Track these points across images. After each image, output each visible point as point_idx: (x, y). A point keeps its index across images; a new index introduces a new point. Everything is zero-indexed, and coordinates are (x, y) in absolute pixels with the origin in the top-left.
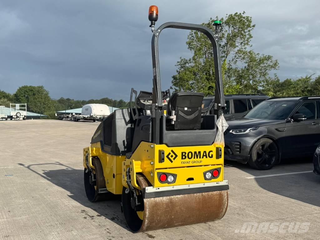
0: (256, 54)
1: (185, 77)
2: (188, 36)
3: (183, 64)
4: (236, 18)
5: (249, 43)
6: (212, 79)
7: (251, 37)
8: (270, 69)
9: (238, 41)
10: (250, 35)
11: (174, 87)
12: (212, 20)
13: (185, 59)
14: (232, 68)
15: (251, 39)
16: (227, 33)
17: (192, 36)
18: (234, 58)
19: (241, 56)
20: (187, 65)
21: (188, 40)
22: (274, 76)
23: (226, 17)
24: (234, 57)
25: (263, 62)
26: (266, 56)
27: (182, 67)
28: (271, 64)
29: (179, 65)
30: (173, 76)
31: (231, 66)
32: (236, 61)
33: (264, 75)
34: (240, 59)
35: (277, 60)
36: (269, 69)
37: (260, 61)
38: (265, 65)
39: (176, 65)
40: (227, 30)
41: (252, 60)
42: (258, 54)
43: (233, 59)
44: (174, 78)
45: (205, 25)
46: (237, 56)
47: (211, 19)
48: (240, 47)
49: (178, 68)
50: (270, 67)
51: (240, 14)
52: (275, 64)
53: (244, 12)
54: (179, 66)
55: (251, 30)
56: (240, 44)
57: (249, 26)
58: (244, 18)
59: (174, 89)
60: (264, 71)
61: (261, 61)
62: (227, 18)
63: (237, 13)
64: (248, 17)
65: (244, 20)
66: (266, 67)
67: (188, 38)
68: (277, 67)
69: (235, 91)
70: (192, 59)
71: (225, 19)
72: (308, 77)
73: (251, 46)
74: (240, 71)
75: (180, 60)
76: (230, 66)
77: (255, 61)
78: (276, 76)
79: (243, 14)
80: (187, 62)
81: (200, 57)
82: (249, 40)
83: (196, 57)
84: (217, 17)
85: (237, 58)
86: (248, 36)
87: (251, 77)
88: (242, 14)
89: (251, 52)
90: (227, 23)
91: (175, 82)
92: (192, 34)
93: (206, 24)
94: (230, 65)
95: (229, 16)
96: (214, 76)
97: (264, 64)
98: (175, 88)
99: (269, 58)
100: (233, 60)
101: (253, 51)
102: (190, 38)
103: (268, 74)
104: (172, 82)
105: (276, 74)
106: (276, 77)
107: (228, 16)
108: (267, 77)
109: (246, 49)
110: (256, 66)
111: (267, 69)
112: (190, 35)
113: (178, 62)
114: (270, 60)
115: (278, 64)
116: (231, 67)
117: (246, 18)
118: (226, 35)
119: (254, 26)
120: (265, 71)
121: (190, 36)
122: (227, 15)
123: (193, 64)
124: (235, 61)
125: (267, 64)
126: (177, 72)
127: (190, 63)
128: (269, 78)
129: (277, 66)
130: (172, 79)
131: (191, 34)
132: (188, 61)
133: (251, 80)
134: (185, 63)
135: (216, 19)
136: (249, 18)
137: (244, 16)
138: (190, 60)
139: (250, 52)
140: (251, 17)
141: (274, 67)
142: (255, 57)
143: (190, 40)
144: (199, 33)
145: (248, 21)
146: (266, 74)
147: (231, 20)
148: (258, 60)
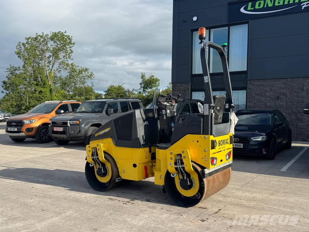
0: (77, 65)
1: (17, 82)
2: (17, 47)
3: (13, 71)
4: (60, 35)
5: (71, 57)
6: (41, 85)
7: (72, 52)
8: (88, 79)
9: (61, 55)
10: (72, 51)
11: (5, 91)
12: (38, 35)
13: (14, 66)
14: (56, 76)
15: (72, 54)
16: (52, 47)
17: (20, 47)
19: (63, 67)
20: (17, 72)
21: (17, 50)
22: (91, 85)
23: (51, 34)
24: (58, 67)
25: (81, 73)
26: (84, 68)
27: (11, 73)
28: (88, 75)
29: (9, 71)
30: (3, 81)
31: (56, 74)
32: (60, 71)
33: (83, 83)
34: (63, 70)
35: (92, 72)
37: (80, 72)
38: (84, 75)
39: (5, 72)
40: (51, 45)
41: (73, 70)
42: (77, 66)
44: (4, 83)
46: (61, 67)
47: (37, 34)
48: (63, 59)
49: (7, 74)
51: (63, 33)
52: (91, 75)
53: (66, 32)
54: (9, 72)
55: (72, 47)
56: (63, 57)
57: (70, 43)
58: (66, 36)
59: (5, 93)
61: (81, 72)
62: (51, 35)
63: (60, 32)
64: (69, 36)
65: (66, 37)
66: (84, 77)
67: (17, 49)
68: (93, 78)
70: (21, 67)
71: (50, 36)
73: (72, 59)
74: (64, 79)
75: (9, 67)
76: (55, 75)
77: (76, 71)
78: (92, 84)
80: (17, 69)
81: (30, 66)
82: (70, 55)
83: (27, 65)
84: (43, 33)
85: (61, 68)
86: (69, 52)
87: (73, 84)
88: (64, 33)
90: (52, 39)
91: (5, 86)
92: (20, 45)
93: (32, 38)
95: (53, 33)
96: (42, 83)
98: (6, 92)
99: (86, 70)
100: (57, 70)
101: (74, 64)
103: (87, 83)
104: (3, 87)
106: (92, 85)
107: (52, 33)
108: (86, 85)
109: (68, 61)
110: (77, 76)
111: (86, 79)
112: (18, 45)
113: (8, 69)
114: (87, 72)
115: (94, 75)
116: (56, 75)
118: (51, 49)
119: (74, 44)
120: (84, 80)
121: (18, 47)
123: (22, 71)
124: (59, 70)
125: (85, 74)
126: (7, 77)
127: (20, 70)
128: (88, 85)
129: (93, 77)
130: (2, 84)
132: (17, 68)
133: (73, 86)
134: (15, 70)
136: (70, 37)
137: (66, 34)
138: (19, 67)
139: (72, 64)
140: (72, 37)
141: (90, 77)
142: (76, 68)
143: (19, 50)
144: (27, 45)
145: (69, 39)
146: (85, 82)
147: (55, 37)
148: (78, 71)
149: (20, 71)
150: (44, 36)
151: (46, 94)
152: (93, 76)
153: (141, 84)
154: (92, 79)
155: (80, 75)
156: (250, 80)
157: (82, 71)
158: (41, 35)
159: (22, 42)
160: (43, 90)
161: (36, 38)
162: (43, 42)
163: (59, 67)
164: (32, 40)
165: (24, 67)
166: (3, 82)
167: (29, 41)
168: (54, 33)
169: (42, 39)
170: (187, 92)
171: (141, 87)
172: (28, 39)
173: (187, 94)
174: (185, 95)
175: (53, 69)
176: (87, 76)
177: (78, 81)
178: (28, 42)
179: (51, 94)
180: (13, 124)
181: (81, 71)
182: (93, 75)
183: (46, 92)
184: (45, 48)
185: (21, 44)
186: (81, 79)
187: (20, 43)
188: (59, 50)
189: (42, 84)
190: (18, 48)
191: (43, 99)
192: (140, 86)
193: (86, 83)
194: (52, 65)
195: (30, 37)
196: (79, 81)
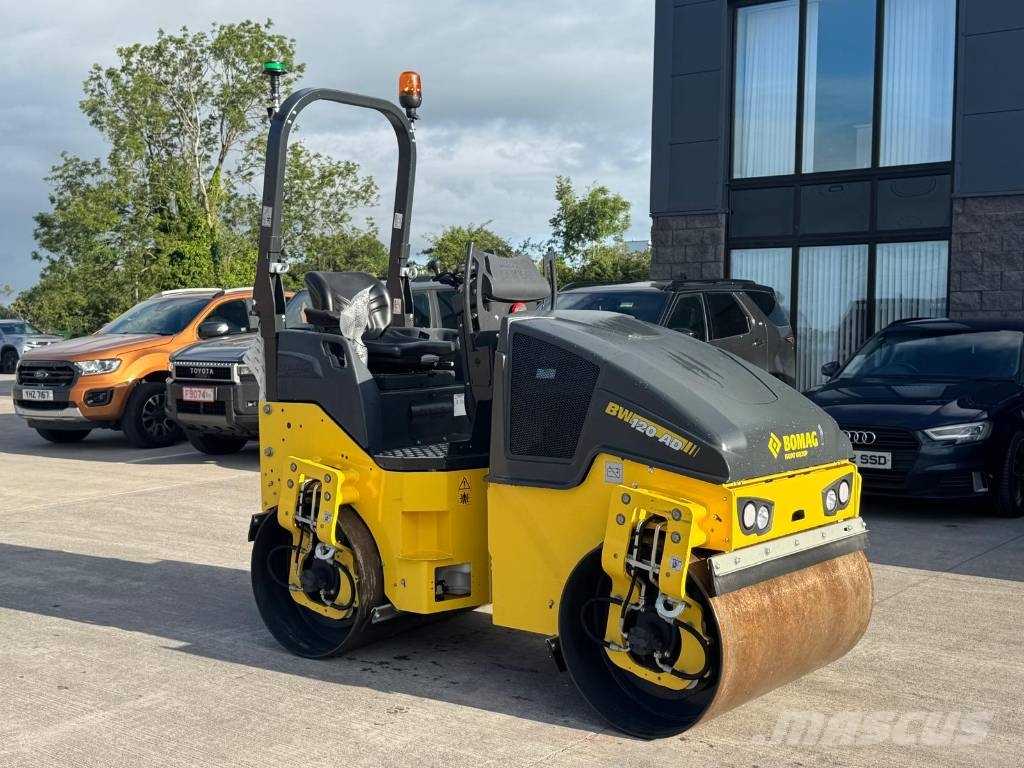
0: (312, 153)
1: (89, 221)
2: (86, 84)
3: (73, 175)
4: (247, 37)
6: (178, 230)
8: (355, 204)
9: (254, 112)
11: (44, 253)
12: (165, 36)
13: (78, 160)
14: (236, 195)
16: (219, 82)
17: (100, 85)
18: (244, 165)
19: (263, 160)
20: (88, 179)
21: (87, 97)
22: (367, 226)
23: (214, 31)
24: (244, 162)
25: (329, 181)
26: (339, 163)
27: (69, 186)
28: (356, 188)
29: (60, 176)
30: (37, 215)
31: (235, 189)
32: (251, 174)
33: (338, 221)
34: (261, 169)
35: (370, 178)
36: (351, 204)
37: (323, 177)
38: (340, 189)
39: (46, 179)
40: (216, 73)
41: (300, 172)
42: (315, 156)
43: (239, 168)
44: (44, 221)
45: (142, 51)
46: (252, 159)
47: (161, 32)
48: (259, 129)
49: (52, 188)
50: (354, 195)
51: (257, 26)
52: (367, 189)
53: (270, 22)
54: (60, 180)
56: (259, 121)
57: (288, 66)
58: (270, 39)
59: (44, 259)
60: (336, 211)
61: (327, 178)
62: (216, 35)
63: (249, 22)
64: (281, 39)
65: (271, 45)
66: (339, 197)
67: (86, 91)
68: (373, 200)
69: (251, 268)
70: (105, 164)
71: (211, 38)
72: (474, 230)
73: (297, 129)
75: (61, 162)
76: (232, 189)
77: (309, 175)
78: (372, 224)
79: (266, 26)
80: (88, 171)
81: (136, 157)
83: (123, 154)
84: (184, 29)
85: (252, 165)
87: (299, 226)
88: (263, 29)
89: (299, 149)
90: (218, 51)
91: (46, 234)
92: (99, 78)
93: (145, 48)
94: (232, 186)
95: (222, 28)
96: (184, 221)
97: (333, 186)
98: (48, 257)
99: (349, 169)
100: (239, 170)
101: (302, 144)
102: (93, 91)
103: (350, 219)
104: (37, 236)
105: (371, 219)
106: (372, 229)
107: (217, 28)
108: (346, 227)
110: (313, 192)
111: (345, 204)
112: (92, 79)
113: (54, 169)
114: (351, 177)
115: (377, 188)
116: (234, 192)
117: (277, 40)
118: (217, 90)
119: (301, 68)
120: (340, 210)
121: (93, 85)
122: (214, 24)
123: (106, 178)
124: (245, 173)
125: (344, 186)
126: (53, 200)
127: (99, 172)
128: (354, 229)
129: (375, 196)
130: (37, 225)
131: (95, 76)
132: (90, 167)
133: (299, 234)
134: (82, 173)
135: (183, 33)
136: (287, 42)
137: (270, 32)
138: (97, 163)
139: (294, 147)
140: (293, 40)
141: (363, 198)
142: (308, 165)
143: (94, 98)
144: (124, 77)
145: (283, 50)
146: (343, 217)
147: (232, 42)
148: (317, 174)
149: (99, 178)
150: (188, 40)
151: (197, 265)
152: (373, 193)
153: (555, 222)
154: (372, 205)
155: (325, 189)
156: (964, 198)
157: (331, 174)
158: (179, 35)
159: (105, 68)
160: (186, 247)
161: (159, 51)
162: (185, 63)
163: (246, 160)
164: (142, 57)
165: (114, 159)
166: (37, 219)
167: (133, 60)
168: (226, 30)
169: (181, 54)
170: (711, 249)
171: (554, 235)
172: (130, 53)
173: (710, 257)
174: (702, 263)
175: (224, 168)
176: (352, 192)
177: (318, 215)
178: (130, 64)
179: (215, 262)
180: (38, 374)
181: (327, 174)
182: (373, 188)
183: (197, 255)
184: (194, 86)
185: (103, 74)
186: (328, 204)
187: (99, 69)
188: (246, 93)
189: (183, 226)
190: (91, 87)
191: (188, 282)
192: (552, 230)
193: (346, 218)
194: (219, 152)
195: (137, 46)
196: (323, 213)
